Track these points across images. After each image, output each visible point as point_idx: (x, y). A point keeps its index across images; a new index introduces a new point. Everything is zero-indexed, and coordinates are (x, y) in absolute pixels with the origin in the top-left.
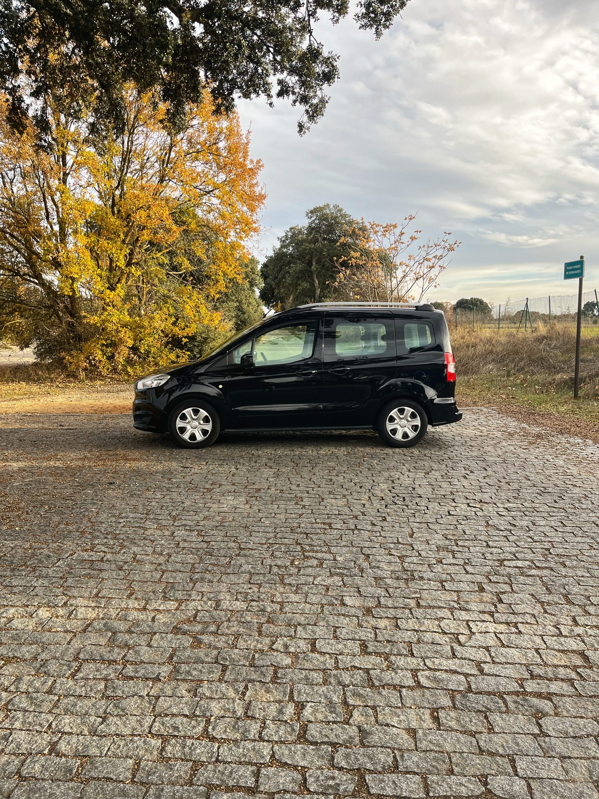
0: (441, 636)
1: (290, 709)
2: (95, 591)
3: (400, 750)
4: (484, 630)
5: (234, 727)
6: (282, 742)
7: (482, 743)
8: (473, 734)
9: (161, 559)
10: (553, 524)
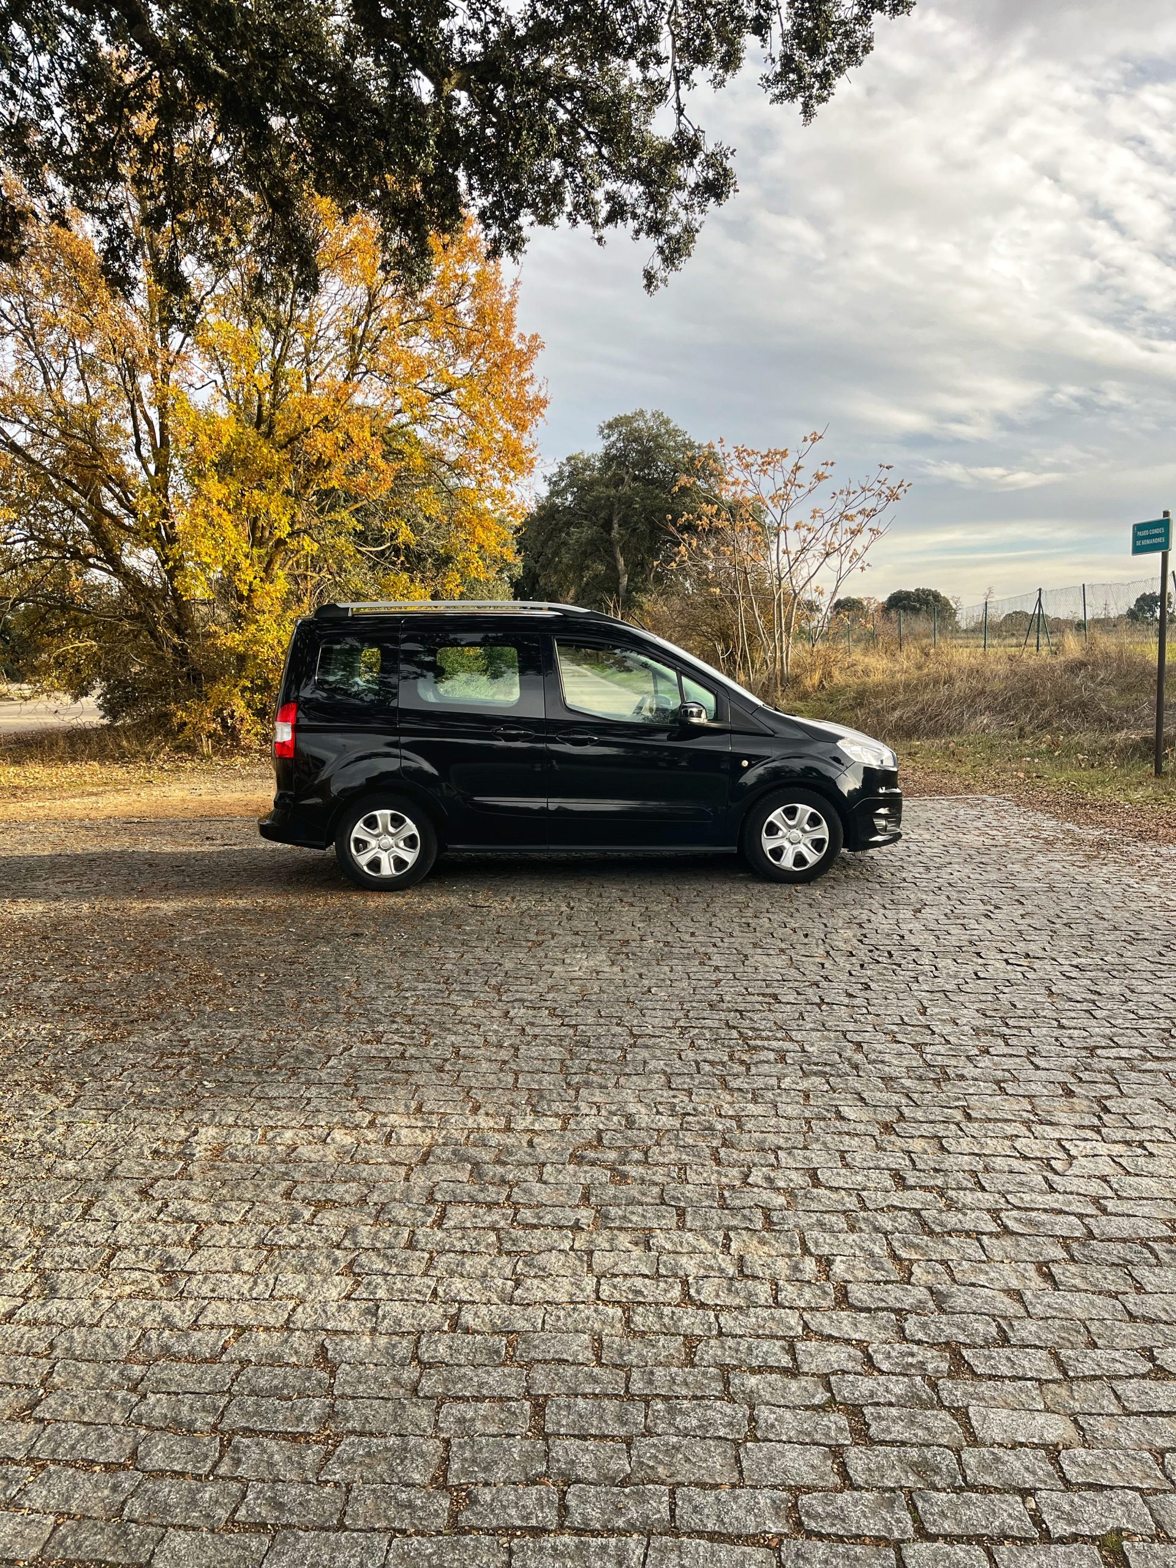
0: (1021, 1161)
1: (809, 1266)
2: (413, 1105)
3: (1004, 1318)
4: (1089, 1152)
5: (729, 1290)
6: (812, 1309)
7: (1130, 1307)
8: (1115, 1296)
9: (504, 1054)
10: (1165, 989)
